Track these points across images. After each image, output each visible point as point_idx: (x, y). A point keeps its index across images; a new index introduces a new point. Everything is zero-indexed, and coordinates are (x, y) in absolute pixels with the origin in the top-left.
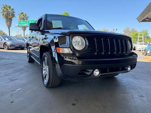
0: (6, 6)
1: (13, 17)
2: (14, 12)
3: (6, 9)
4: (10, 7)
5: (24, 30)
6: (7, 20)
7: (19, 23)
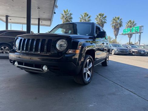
0: (116, 18)
1: (120, 27)
2: (121, 22)
3: (115, 21)
4: (118, 18)
5: (130, 38)
6: (115, 30)
7: (124, 32)
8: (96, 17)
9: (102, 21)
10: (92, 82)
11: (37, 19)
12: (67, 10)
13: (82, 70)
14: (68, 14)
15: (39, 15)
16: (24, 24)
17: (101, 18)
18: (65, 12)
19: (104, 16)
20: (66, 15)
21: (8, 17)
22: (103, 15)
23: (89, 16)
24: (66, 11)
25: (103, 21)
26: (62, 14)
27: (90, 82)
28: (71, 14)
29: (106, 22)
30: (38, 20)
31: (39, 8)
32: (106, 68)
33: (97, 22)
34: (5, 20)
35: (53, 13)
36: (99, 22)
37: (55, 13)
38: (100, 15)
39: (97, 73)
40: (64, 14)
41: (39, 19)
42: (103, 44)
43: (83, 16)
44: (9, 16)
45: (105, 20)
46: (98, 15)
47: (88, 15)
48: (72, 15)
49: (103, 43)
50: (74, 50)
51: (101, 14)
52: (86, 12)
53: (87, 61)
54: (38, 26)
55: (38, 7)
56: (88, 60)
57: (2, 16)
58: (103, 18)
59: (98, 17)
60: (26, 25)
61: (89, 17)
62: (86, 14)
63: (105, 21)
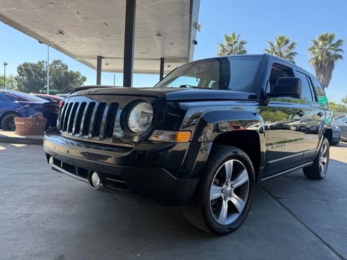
8: (312, 44)
9: (328, 54)
10: (244, 228)
11: (158, 60)
12: (233, 35)
13: (202, 191)
14: (235, 42)
15: (163, 52)
16: (118, 71)
17: (327, 47)
18: (228, 39)
19: (334, 42)
20: (231, 45)
21: (103, 60)
22: (332, 37)
23: (290, 44)
24: (231, 36)
25: (333, 52)
26: (222, 45)
27: (235, 230)
28: (242, 43)
29: (341, 57)
30: (160, 62)
31: (159, 35)
32: (315, 185)
33: (314, 56)
34: (96, 65)
35: (192, 44)
36: (320, 58)
37: (196, 43)
38: (323, 38)
39: (277, 199)
40: (225, 43)
41: (162, 60)
42: (320, 114)
43: (275, 44)
44: (103, 58)
45: (337, 50)
46: (317, 39)
47: (287, 42)
48: (244, 46)
49: (318, 114)
50: (172, 133)
51: (327, 35)
52: (282, 35)
53: (226, 163)
54: (159, 76)
55: (157, 31)
56: (229, 164)
57: (91, 57)
58: (333, 45)
59: (316, 43)
60: (123, 74)
61: (291, 47)
62: (281, 38)
63: (339, 53)
